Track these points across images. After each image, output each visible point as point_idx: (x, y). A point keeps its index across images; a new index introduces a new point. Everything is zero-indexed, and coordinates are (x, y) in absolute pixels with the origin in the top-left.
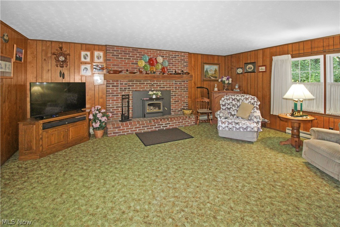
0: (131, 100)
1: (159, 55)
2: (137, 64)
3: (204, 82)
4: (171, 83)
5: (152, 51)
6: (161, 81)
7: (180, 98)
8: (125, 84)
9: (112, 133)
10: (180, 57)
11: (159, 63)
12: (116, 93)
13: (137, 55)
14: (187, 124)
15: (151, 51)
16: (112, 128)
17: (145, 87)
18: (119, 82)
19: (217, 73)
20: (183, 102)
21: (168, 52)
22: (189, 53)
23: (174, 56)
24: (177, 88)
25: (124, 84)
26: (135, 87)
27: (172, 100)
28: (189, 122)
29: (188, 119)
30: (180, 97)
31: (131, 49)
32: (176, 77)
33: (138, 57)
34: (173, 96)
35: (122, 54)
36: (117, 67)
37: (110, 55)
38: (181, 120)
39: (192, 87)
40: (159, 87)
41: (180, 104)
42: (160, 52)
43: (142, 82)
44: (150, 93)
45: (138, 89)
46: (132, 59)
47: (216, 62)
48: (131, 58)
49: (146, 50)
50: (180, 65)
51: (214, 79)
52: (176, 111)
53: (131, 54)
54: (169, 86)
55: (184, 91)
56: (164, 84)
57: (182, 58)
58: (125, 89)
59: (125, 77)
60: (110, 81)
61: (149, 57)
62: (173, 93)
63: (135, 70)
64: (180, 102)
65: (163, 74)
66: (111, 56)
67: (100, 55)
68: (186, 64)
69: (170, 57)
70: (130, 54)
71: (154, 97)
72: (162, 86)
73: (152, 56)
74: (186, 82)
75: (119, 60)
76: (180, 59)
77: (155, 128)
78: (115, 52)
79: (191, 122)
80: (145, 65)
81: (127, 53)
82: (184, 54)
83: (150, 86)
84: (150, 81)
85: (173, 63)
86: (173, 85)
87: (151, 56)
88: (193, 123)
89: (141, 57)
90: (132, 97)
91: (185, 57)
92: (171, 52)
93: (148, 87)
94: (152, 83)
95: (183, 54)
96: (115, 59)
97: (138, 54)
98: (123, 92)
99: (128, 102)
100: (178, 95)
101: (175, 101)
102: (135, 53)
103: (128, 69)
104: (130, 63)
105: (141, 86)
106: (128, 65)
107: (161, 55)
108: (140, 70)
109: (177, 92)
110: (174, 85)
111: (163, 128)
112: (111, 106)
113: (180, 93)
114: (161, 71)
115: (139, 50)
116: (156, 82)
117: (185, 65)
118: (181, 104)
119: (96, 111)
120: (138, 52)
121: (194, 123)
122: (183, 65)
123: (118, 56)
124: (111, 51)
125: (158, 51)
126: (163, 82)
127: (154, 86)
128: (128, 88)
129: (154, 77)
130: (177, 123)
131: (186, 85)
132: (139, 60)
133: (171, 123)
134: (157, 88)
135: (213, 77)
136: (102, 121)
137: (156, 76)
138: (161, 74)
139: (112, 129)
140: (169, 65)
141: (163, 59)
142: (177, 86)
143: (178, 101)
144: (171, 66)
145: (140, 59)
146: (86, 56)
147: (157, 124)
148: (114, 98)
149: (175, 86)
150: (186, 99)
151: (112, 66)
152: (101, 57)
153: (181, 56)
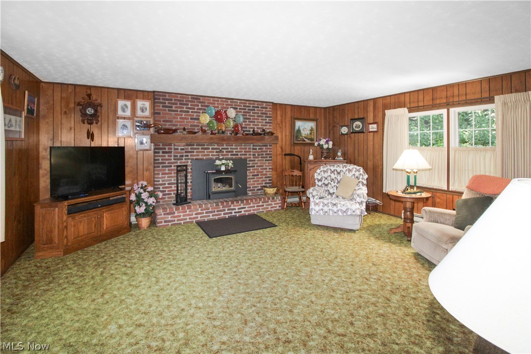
0: (190, 173)
1: (230, 107)
2: (198, 119)
3: (295, 147)
4: (248, 147)
5: (220, 100)
6: (232, 146)
7: (260, 170)
8: (181, 149)
9: (163, 222)
11: (230, 118)
12: (168, 163)
13: (198, 106)
14: (270, 209)
15: (218, 101)
16: (163, 213)
17: (211, 154)
18: (173, 147)
19: (314, 133)
20: (264, 177)
21: (243, 101)
22: (273, 103)
23: (251, 108)
24: (257, 155)
25: (179, 149)
26: (195, 154)
27: (249, 173)
28: (273, 206)
29: (271, 201)
30: (260, 168)
31: (190, 97)
32: (254, 139)
33: (200, 109)
34: (250, 167)
35: (177, 104)
36: (169, 123)
37: (160, 106)
38: (261, 202)
39: (278, 154)
40: (230, 154)
41: (260, 180)
42: (232, 102)
43: (206, 147)
44: (218, 162)
45: (200, 157)
46: (192, 112)
47: (312, 116)
48: (190, 111)
49: (212, 99)
50: (260, 121)
51: (309, 142)
52: (254, 190)
54: (245, 152)
55: (266, 160)
56: (237, 149)
57: (263, 111)
58: (180, 156)
59: (182, 139)
60: (159, 145)
61: (216, 109)
62: (251, 163)
63: (196, 128)
64: (260, 176)
65: (236, 135)
66: (161, 108)
67: (145, 106)
68: (269, 120)
69: (245, 109)
70: (188, 105)
71: (223, 168)
72: (234, 153)
73: (220, 108)
74: (269, 147)
75: (173, 113)
76: (260, 112)
77: (224, 214)
78: (167, 102)
79: (276, 205)
80: (210, 122)
81: (185, 102)
82: (266, 105)
84: (218, 146)
85: (250, 119)
86: (250, 152)
87: (218, 107)
88: (278, 208)
89: (205, 110)
90: (191, 169)
91: (268, 109)
92: (248, 102)
93: (215, 153)
94: (221, 148)
95: (264, 104)
96: (167, 112)
97: (200, 104)
98: (179, 161)
99: (186, 176)
100: (257, 166)
101: (253, 176)
102: (196, 103)
103: (186, 128)
104: (188, 119)
105: (204, 152)
106: (185, 121)
107: (234, 106)
108: (203, 128)
109: (256, 162)
110: (252, 150)
111: (235, 214)
112: (161, 182)
113: (260, 163)
114: (233, 129)
115: (201, 98)
116: (226, 147)
117: (268, 121)
119: (139, 188)
120: (199, 101)
121: (279, 206)
122: (264, 121)
123: (172, 107)
124: (161, 101)
125: (229, 101)
126: (235, 146)
127: (223, 152)
128: (186, 156)
129: (223, 139)
130: (256, 208)
131: (268, 150)
132: (201, 114)
133: (246, 206)
134: (228, 155)
135: (309, 139)
136: (149, 204)
137: (225, 137)
138: (233, 134)
139: (163, 216)
140: (244, 122)
141: (237, 112)
142: (256, 152)
143: (258, 175)
144: (248, 123)
145: (203, 113)
146: (124, 107)
147: (226, 209)
148: (165, 170)
149: (253, 152)
150: (269, 172)
151: (162, 123)
152: (146, 109)
153: (261, 108)
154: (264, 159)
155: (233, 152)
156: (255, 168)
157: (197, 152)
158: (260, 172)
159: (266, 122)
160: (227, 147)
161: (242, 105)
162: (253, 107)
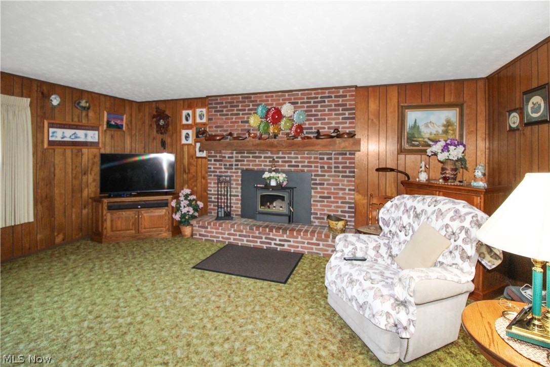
0: (239, 184)
2: (248, 122)
4: (313, 156)
5: (274, 95)
6: (291, 153)
7: (333, 191)
9: (198, 235)
10: (333, 99)
15: (272, 96)
17: (263, 164)
18: (222, 155)
20: (340, 201)
21: (306, 92)
22: (356, 87)
23: (319, 99)
24: (326, 168)
25: (227, 157)
26: (245, 163)
27: (315, 192)
30: (332, 187)
31: (240, 97)
34: (316, 184)
35: (227, 107)
36: (221, 129)
37: (212, 111)
40: (287, 164)
41: (333, 205)
42: (290, 95)
45: (251, 167)
46: (242, 114)
49: (264, 95)
50: (334, 116)
53: (240, 106)
54: (308, 162)
55: (343, 177)
56: (297, 158)
57: (339, 101)
58: (230, 165)
60: (211, 153)
62: (318, 178)
64: (332, 199)
66: (213, 113)
67: (203, 113)
68: (349, 114)
69: (310, 102)
71: (273, 183)
72: (293, 163)
74: (348, 156)
75: (224, 117)
76: (333, 104)
78: (219, 106)
80: (261, 124)
81: (235, 104)
82: (343, 92)
83: (270, 162)
84: (272, 153)
87: (272, 104)
90: (241, 181)
91: (348, 98)
92: (313, 92)
93: (268, 163)
94: (275, 156)
95: (341, 91)
97: (251, 104)
98: (229, 171)
100: (328, 184)
101: (320, 197)
102: (246, 103)
103: (235, 132)
104: (238, 122)
105: (255, 161)
106: (236, 125)
107: (293, 101)
109: (326, 177)
110: (319, 161)
112: (213, 192)
115: (252, 96)
117: (347, 116)
118: (335, 205)
120: (249, 100)
122: (341, 117)
123: (222, 111)
124: (214, 105)
125: (287, 94)
126: (295, 154)
128: (236, 165)
134: (284, 166)
140: (308, 120)
142: (324, 163)
143: (329, 197)
144: (313, 121)
145: (253, 113)
146: (187, 116)
147: (264, 237)
149: (320, 163)
150: (349, 194)
151: (214, 129)
152: (204, 116)
153: (336, 97)
154: (341, 174)
155: (291, 162)
156: (325, 186)
157: (247, 161)
158: (333, 193)
159: (343, 119)
160: (283, 156)
161: (305, 97)
162: (321, 98)
